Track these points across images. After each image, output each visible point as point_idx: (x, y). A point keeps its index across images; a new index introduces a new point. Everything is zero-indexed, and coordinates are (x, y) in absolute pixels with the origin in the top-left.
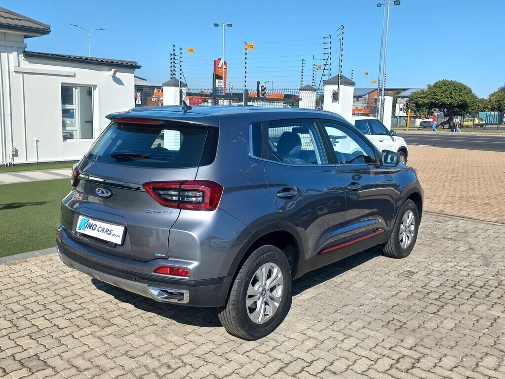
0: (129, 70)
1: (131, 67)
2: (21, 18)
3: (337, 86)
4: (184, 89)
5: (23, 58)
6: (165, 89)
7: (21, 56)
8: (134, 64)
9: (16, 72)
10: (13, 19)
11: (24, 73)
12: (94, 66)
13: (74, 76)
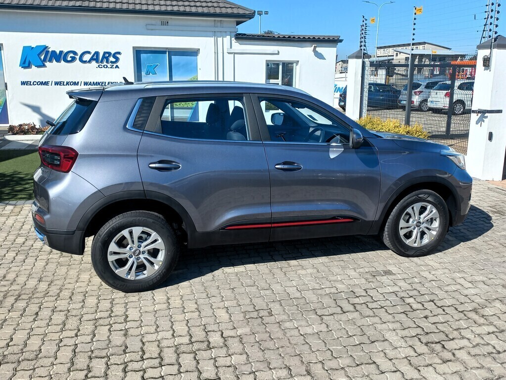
0: (331, 44)
1: (333, 41)
2: (234, 7)
3: (490, 50)
4: (366, 60)
5: (235, 41)
6: (350, 61)
7: (233, 39)
8: (336, 39)
9: (229, 53)
10: (228, 8)
11: (235, 53)
12: (296, 44)
13: (278, 54)
